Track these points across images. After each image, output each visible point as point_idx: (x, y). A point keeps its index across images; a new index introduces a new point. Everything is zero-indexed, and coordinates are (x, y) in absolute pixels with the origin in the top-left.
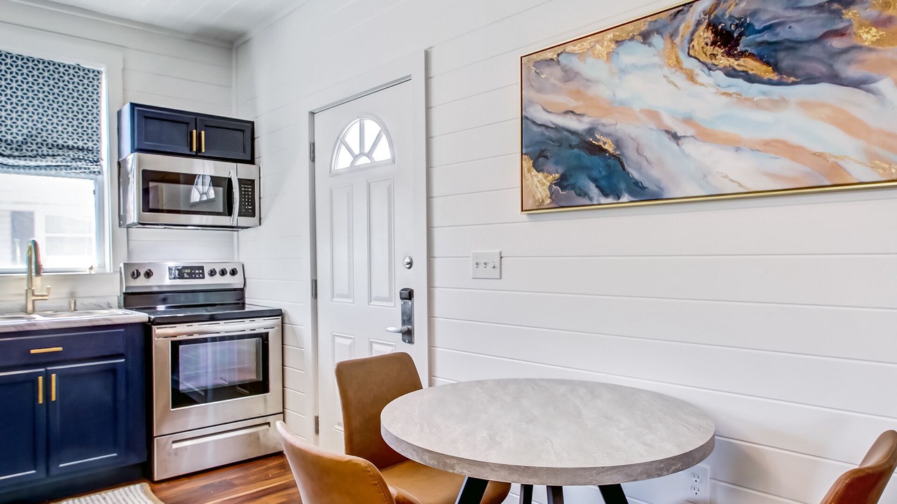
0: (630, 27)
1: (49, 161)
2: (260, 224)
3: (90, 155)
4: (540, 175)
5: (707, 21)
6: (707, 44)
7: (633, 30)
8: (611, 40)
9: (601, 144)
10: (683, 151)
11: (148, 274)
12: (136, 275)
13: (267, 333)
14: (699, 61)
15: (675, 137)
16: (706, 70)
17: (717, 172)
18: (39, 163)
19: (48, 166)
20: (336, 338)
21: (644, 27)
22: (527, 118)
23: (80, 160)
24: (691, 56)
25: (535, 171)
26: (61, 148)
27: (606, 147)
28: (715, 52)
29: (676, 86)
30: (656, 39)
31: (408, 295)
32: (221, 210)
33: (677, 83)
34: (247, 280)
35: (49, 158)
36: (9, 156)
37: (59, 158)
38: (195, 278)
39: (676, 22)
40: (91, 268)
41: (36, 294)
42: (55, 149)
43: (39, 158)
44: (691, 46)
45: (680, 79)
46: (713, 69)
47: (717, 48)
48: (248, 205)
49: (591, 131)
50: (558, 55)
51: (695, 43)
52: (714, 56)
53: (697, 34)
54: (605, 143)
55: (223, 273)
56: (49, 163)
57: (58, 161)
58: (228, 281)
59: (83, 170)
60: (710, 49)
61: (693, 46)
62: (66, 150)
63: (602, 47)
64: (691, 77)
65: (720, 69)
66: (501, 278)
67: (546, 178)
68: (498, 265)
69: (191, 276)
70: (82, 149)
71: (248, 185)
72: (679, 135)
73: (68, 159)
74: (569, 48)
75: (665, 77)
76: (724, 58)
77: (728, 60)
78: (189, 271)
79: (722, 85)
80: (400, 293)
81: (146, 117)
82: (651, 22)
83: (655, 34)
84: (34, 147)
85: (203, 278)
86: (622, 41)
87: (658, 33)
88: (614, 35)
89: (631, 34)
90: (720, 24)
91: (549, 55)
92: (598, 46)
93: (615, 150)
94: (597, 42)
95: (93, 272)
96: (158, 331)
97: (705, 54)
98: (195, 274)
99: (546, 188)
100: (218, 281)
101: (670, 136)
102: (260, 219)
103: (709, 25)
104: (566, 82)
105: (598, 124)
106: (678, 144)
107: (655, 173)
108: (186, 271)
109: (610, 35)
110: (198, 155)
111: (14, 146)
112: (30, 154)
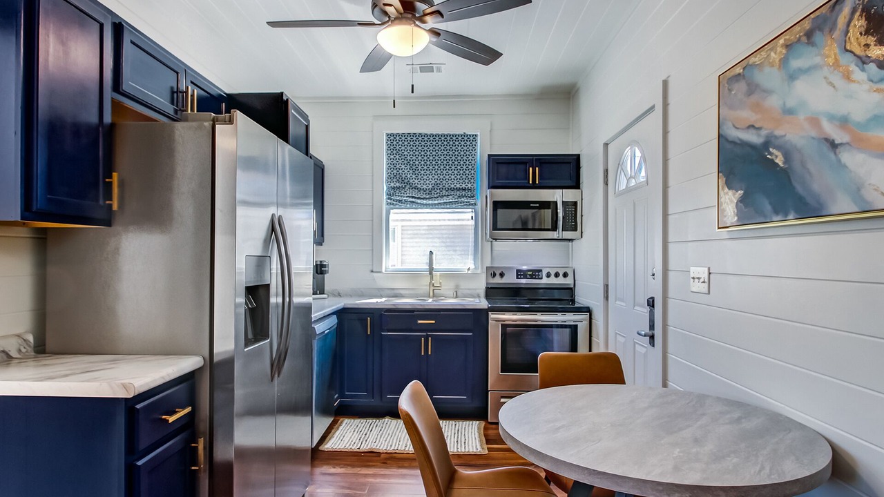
0: (797, 28)
1: (445, 200)
2: (582, 237)
3: (469, 193)
4: (730, 193)
5: (861, 6)
6: (861, 34)
7: (800, 32)
8: (782, 45)
9: (773, 157)
10: (839, 161)
11: (502, 275)
12: (494, 275)
13: (577, 326)
14: (855, 55)
15: (833, 145)
16: (860, 64)
17: (870, 184)
18: (439, 201)
19: (445, 203)
20: (618, 336)
21: (807, 25)
22: (722, 136)
23: (463, 197)
24: (847, 51)
25: (727, 189)
26: (453, 190)
27: (777, 161)
28: (868, 42)
29: (834, 87)
30: (818, 37)
31: (651, 303)
32: (550, 227)
33: (835, 85)
34: (576, 282)
35: (445, 197)
36: (423, 199)
37: (451, 197)
38: (535, 278)
39: (834, 13)
40: (469, 269)
41: (435, 285)
42: (450, 191)
43: (439, 198)
44: (848, 37)
45: (837, 79)
46: (867, 61)
47: (870, 37)
48: (572, 222)
49: (767, 144)
50: (744, 68)
51: (850, 34)
52: (867, 46)
53: (852, 24)
54: (777, 157)
55: (557, 275)
56: (445, 201)
57: (450, 199)
58: (561, 281)
59: (465, 203)
60: (863, 40)
61: (849, 38)
62: (455, 191)
63: (775, 53)
64: (847, 77)
65: (872, 61)
66: (709, 293)
67: (734, 194)
68: (706, 280)
69: (532, 277)
70: (465, 190)
71: (572, 207)
72: (836, 142)
73: (456, 197)
74: (752, 60)
75: (825, 78)
76: (877, 47)
77: (880, 50)
78: (531, 273)
79: (875, 80)
80: (648, 301)
81: (497, 163)
82: (813, 19)
83: (817, 32)
84: (438, 191)
85: (541, 278)
86: (791, 45)
87: (821, 29)
88: (785, 39)
89: (798, 36)
90: (873, 8)
91: (739, 70)
92: (773, 54)
93: (784, 163)
94: (771, 49)
95: (469, 272)
96: (492, 316)
97: (860, 45)
98: (535, 275)
99: (734, 205)
100: (553, 281)
101: (828, 145)
102: (582, 232)
103: (863, 11)
104: (749, 95)
105: (772, 137)
106: (835, 153)
107: (816, 187)
108: (529, 273)
109: (781, 41)
110: (534, 186)
111: (428, 192)
112: (436, 196)
